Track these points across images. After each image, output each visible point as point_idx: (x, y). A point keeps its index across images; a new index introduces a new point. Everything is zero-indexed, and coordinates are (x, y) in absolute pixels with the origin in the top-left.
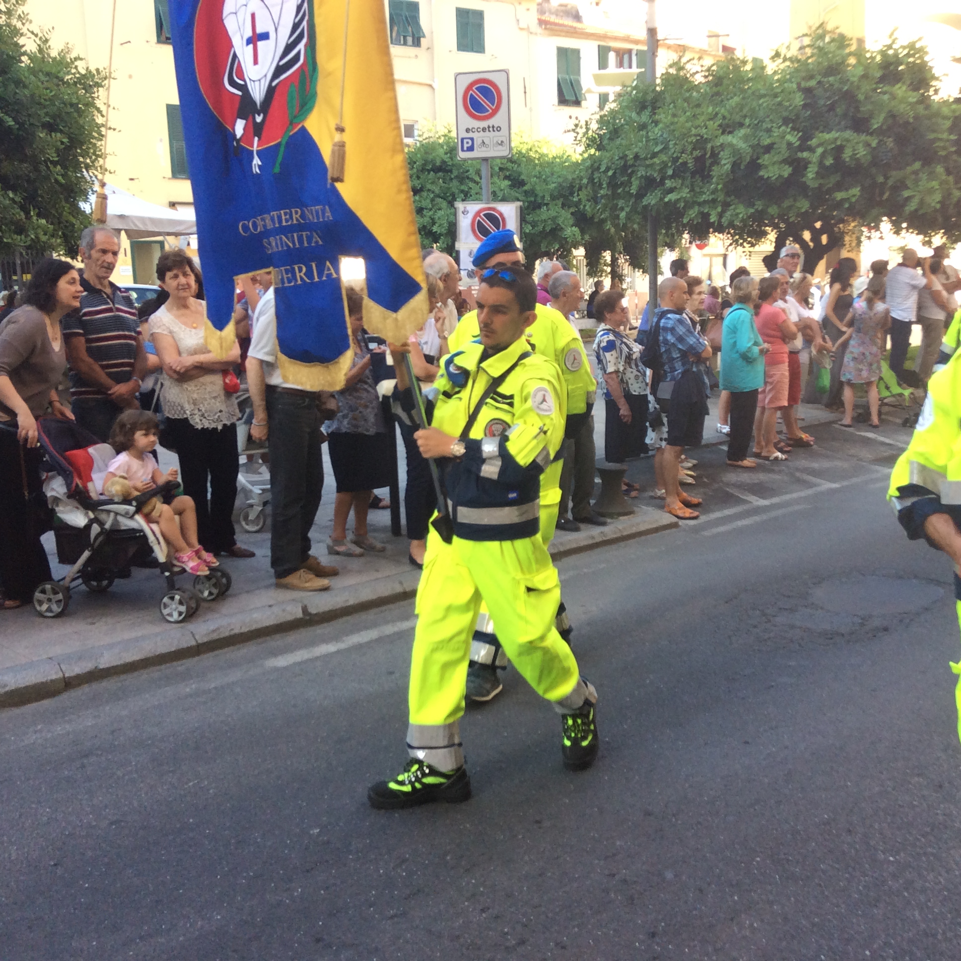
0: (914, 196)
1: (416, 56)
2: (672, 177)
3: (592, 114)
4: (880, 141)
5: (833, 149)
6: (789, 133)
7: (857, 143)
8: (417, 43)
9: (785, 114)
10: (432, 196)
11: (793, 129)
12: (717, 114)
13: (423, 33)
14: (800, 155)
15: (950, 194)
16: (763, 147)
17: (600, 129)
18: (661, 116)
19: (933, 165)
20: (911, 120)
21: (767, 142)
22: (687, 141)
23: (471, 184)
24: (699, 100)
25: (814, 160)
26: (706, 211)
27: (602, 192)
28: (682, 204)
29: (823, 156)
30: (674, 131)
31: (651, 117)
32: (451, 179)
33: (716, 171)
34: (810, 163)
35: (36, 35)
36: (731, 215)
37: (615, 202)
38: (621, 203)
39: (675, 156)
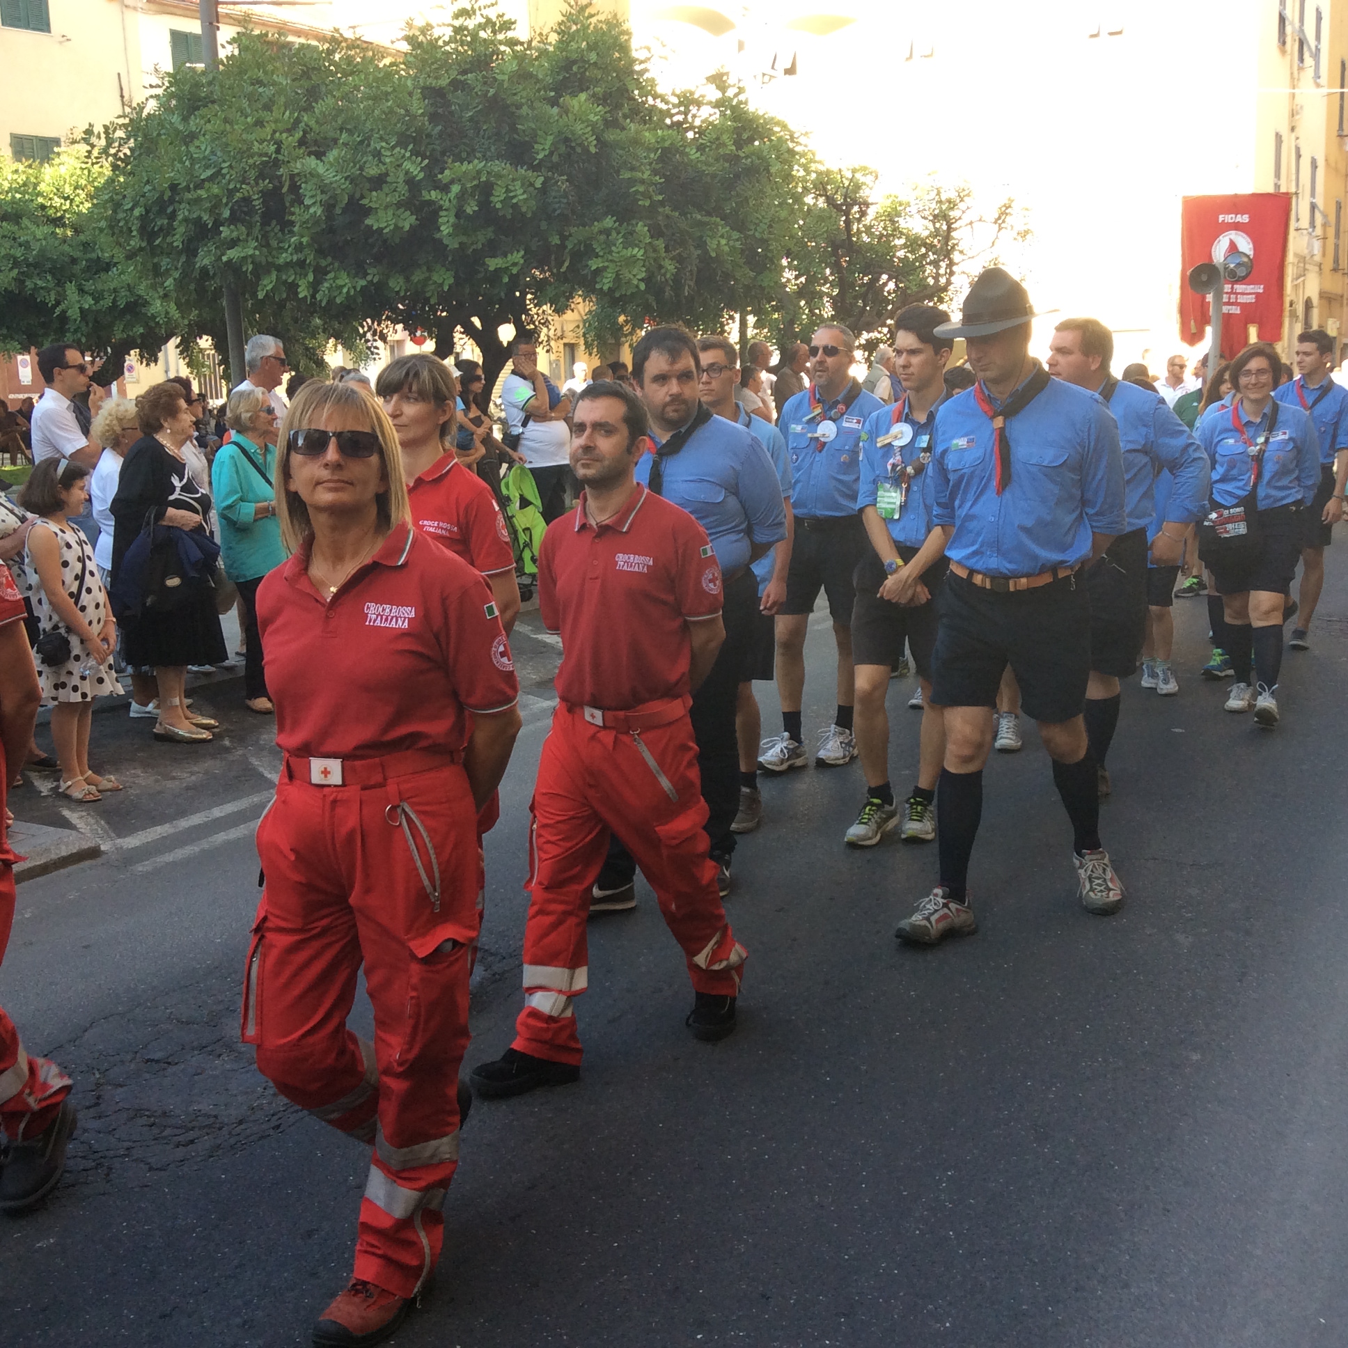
0: (605, 268)
2: (233, 220)
4: (546, 178)
5: (475, 187)
6: (409, 158)
7: (513, 180)
9: (400, 128)
12: (297, 121)
14: (424, 193)
15: (661, 267)
16: (370, 180)
19: (634, 222)
20: (593, 150)
21: (373, 171)
22: (248, 163)
25: (447, 204)
26: (290, 280)
27: (132, 243)
28: (250, 267)
29: (461, 197)
30: (227, 145)
33: (298, 215)
34: (441, 208)
36: (329, 289)
37: (156, 260)
38: (165, 262)
39: (231, 186)
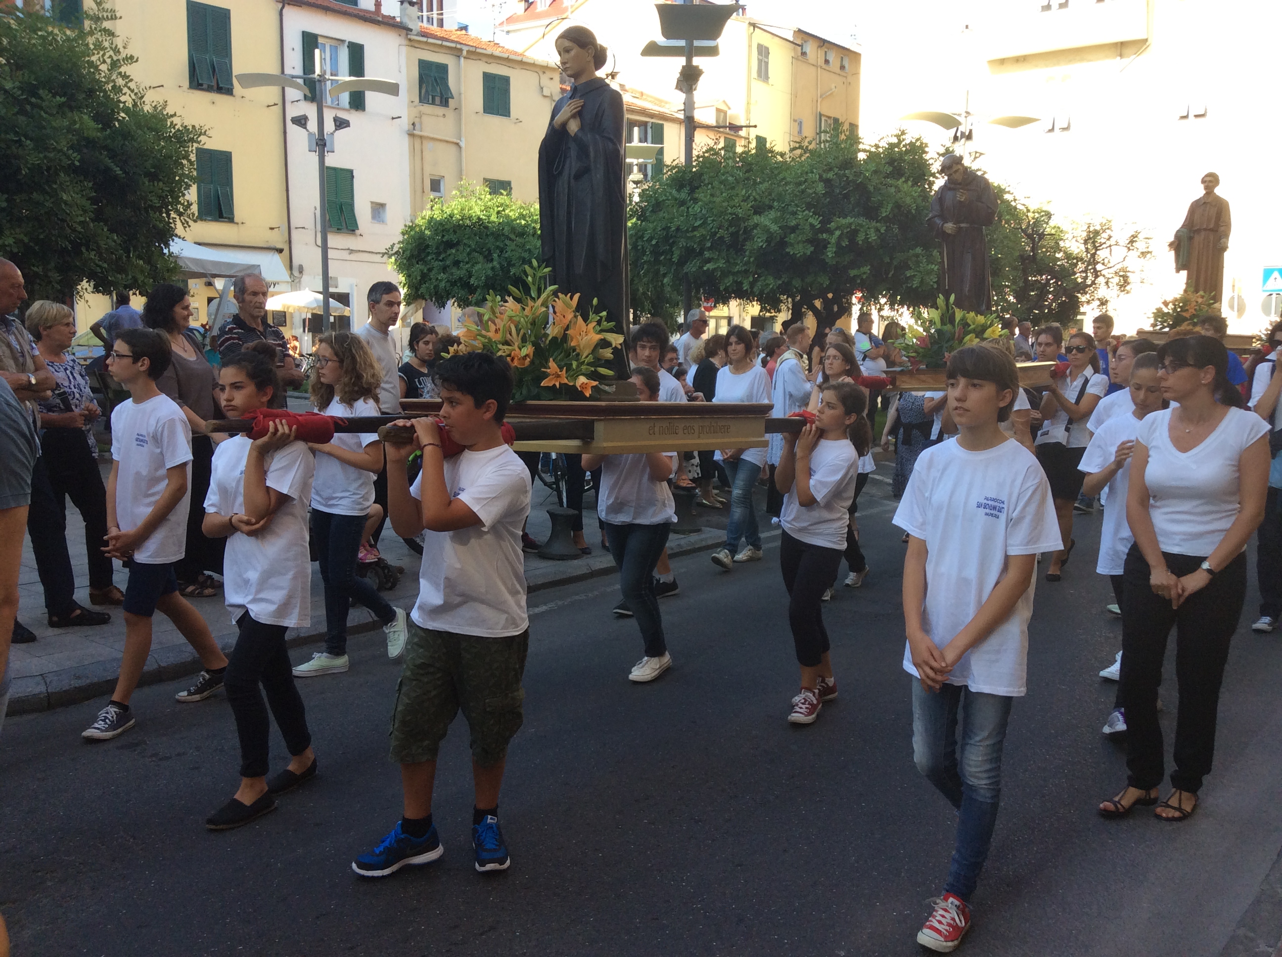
0: (914, 276)
1: (444, 115)
2: (710, 249)
3: (634, 188)
4: (887, 227)
5: (847, 232)
6: (812, 216)
7: (869, 228)
8: (445, 103)
9: (809, 200)
10: (468, 250)
11: (814, 213)
12: (749, 196)
13: (451, 93)
14: (820, 235)
16: (790, 228)
17: (641, 201)
18: (699, 195)
20: (914, 212)
21: (793, 223)
22: (724, 218)
23: (507, 242)
24: (733, 183)
25: (833, 241)
26: (740, 280)
27: (645, 258)
28: (719, 273)
29: (840, 238)
30: (712, 209)
31: (689, 194)
32: (487, 235)
33: (748, 246)
34: (829, 243)
35: (132, 91)
37: (656, 267)
39: (713, 230)
